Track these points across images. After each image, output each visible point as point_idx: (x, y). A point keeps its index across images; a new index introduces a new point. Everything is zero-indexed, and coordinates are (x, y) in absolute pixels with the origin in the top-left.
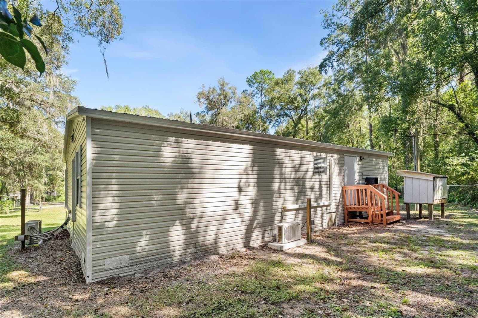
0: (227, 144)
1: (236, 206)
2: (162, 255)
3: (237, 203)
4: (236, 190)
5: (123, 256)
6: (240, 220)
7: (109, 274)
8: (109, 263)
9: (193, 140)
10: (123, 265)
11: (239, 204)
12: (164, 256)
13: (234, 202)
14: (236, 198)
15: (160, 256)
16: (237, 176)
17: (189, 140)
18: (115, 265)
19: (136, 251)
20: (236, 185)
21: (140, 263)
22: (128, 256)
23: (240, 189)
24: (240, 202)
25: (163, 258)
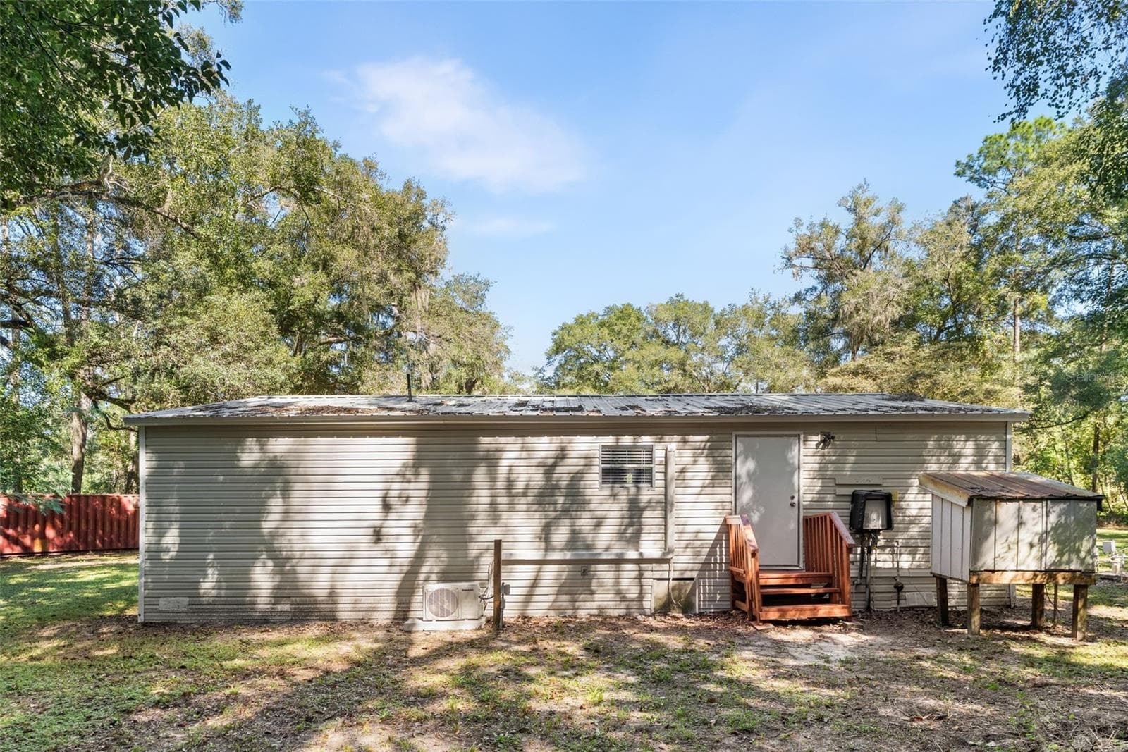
0: (351, 439)
1: (375, 537)
2: (235, 606)
3: (379, 531)
4: (379, 508)
5: (181, 598)
6: (386, 562)
7: (164, 617)
8: (163, 604)
9: (286, 439)
10: (182, 609)
11: (383, 533)
12: (238, 609)
13: (372, 529)
14: (377, 523)
15: (231, 606)
16: (381, 486)
17: (279, 439)
18: (170, 607)
19: (199, 593)
20: (379, 501)
21: (203, 611)
22: (188, 599)
23: (387, 507)
24: (384, 531)
25: (236, 610)
